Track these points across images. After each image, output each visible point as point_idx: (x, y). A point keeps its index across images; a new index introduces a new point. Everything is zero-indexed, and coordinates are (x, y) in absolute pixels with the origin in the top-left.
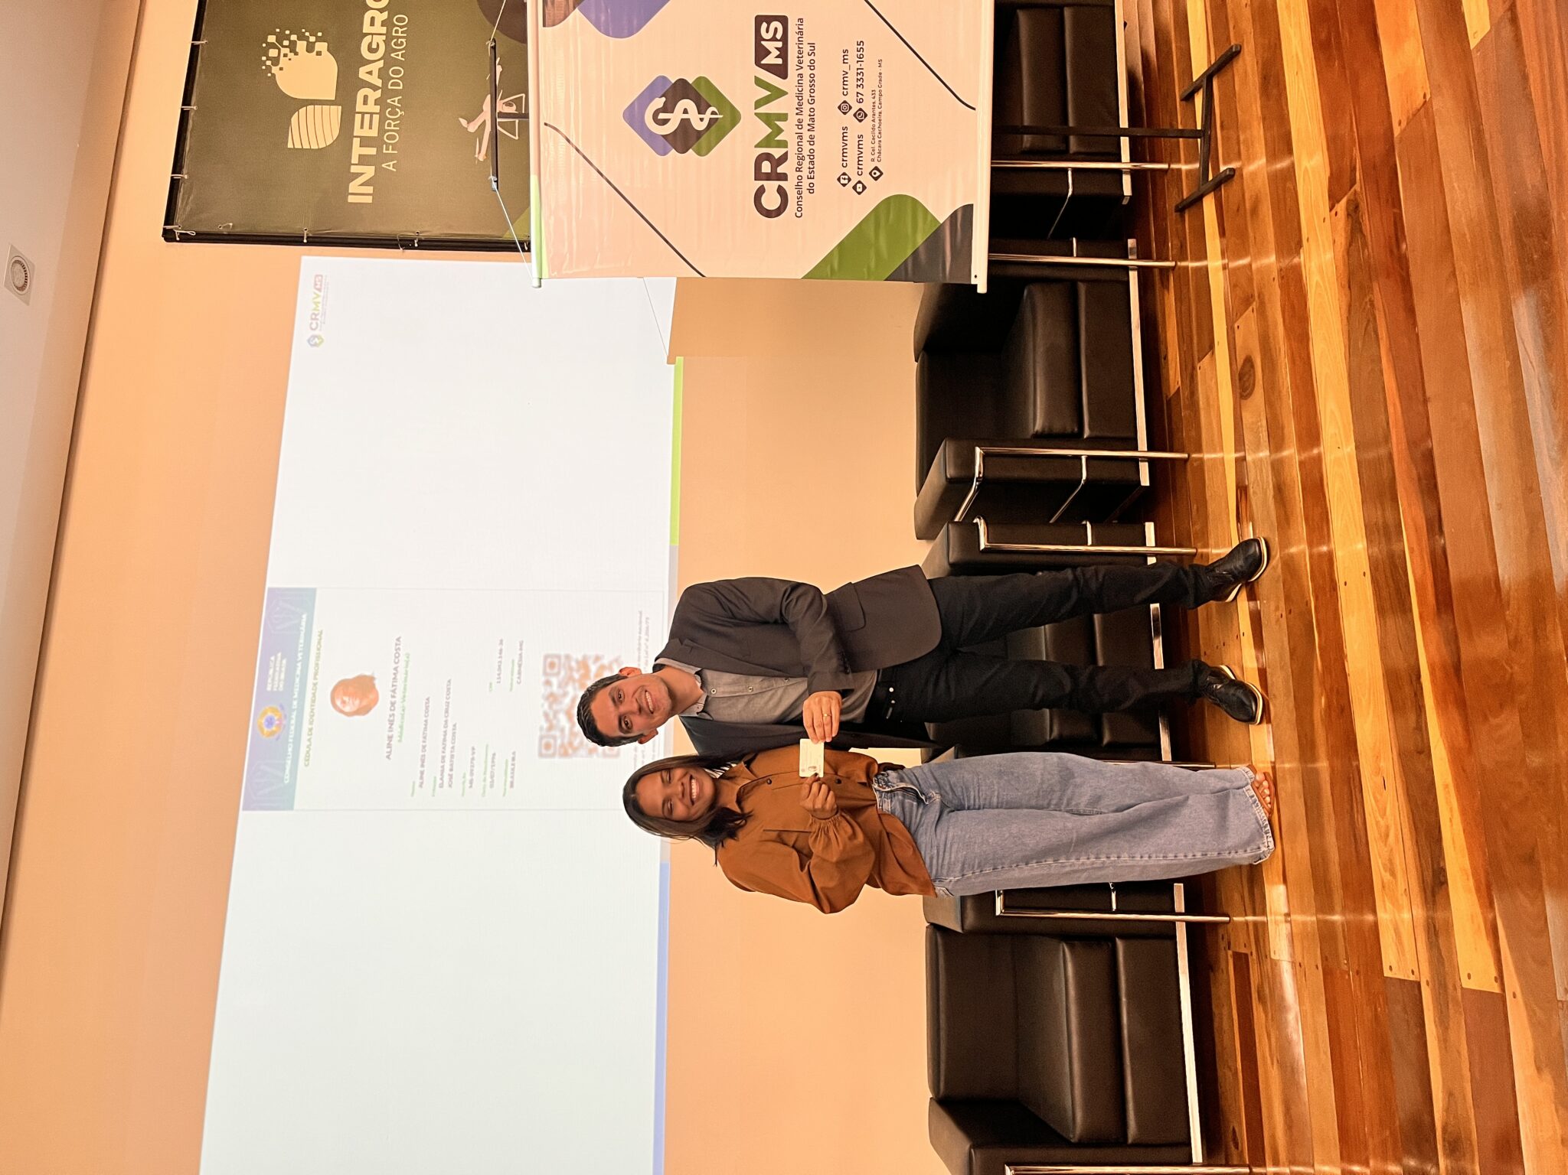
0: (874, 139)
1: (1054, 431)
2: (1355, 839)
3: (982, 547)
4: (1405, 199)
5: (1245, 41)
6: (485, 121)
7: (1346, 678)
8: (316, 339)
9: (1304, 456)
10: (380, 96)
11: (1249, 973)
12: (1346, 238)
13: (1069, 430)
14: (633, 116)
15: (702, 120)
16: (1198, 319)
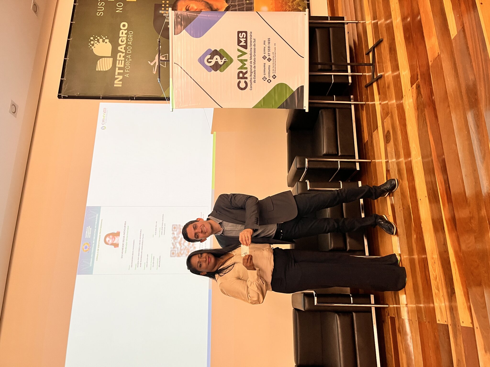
0: (273, 67)
1: (330, 153)
2: (427, 280)
3: (308, 189)
4: (433, 83)
5: (384, 38)
6: (156, 63)
7: (422, 229)
8: (104, 127)
9: (406, 160)
10: (124, 55)
11: (395, 323)
12: (416, 95)
13: (334, 153)
14: (201, 61)
15: (221, 61)
16: (373, 119)
